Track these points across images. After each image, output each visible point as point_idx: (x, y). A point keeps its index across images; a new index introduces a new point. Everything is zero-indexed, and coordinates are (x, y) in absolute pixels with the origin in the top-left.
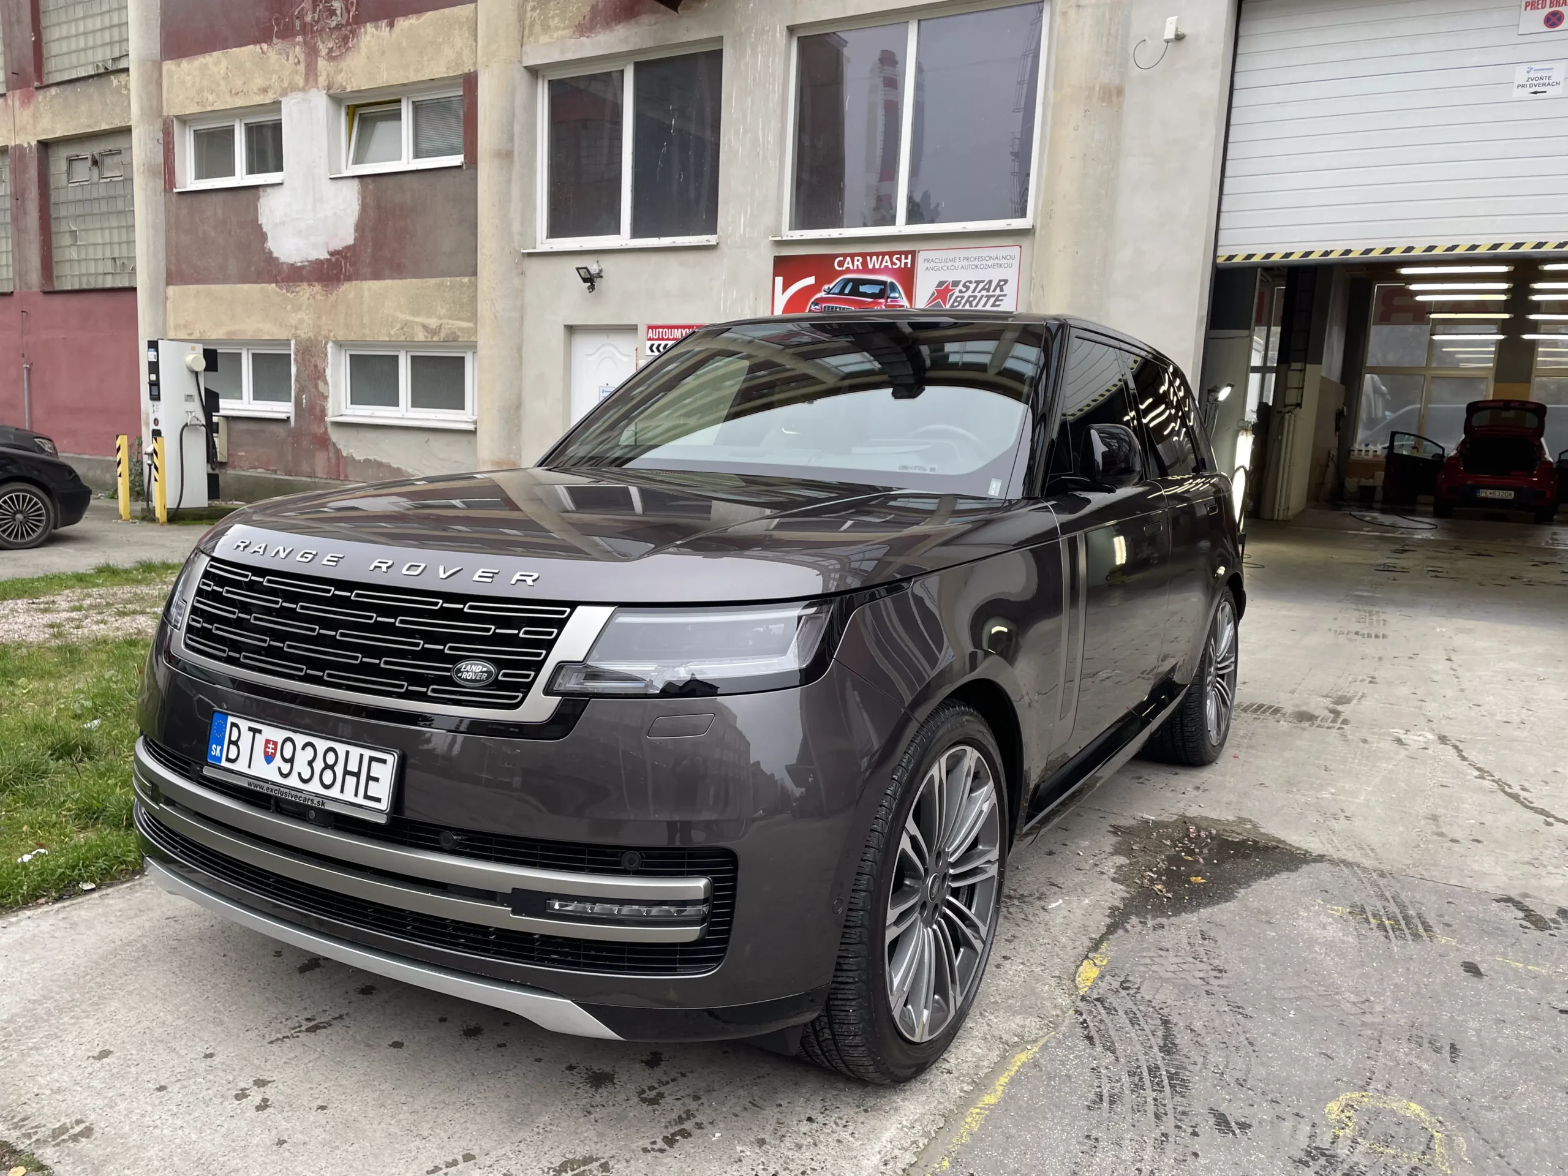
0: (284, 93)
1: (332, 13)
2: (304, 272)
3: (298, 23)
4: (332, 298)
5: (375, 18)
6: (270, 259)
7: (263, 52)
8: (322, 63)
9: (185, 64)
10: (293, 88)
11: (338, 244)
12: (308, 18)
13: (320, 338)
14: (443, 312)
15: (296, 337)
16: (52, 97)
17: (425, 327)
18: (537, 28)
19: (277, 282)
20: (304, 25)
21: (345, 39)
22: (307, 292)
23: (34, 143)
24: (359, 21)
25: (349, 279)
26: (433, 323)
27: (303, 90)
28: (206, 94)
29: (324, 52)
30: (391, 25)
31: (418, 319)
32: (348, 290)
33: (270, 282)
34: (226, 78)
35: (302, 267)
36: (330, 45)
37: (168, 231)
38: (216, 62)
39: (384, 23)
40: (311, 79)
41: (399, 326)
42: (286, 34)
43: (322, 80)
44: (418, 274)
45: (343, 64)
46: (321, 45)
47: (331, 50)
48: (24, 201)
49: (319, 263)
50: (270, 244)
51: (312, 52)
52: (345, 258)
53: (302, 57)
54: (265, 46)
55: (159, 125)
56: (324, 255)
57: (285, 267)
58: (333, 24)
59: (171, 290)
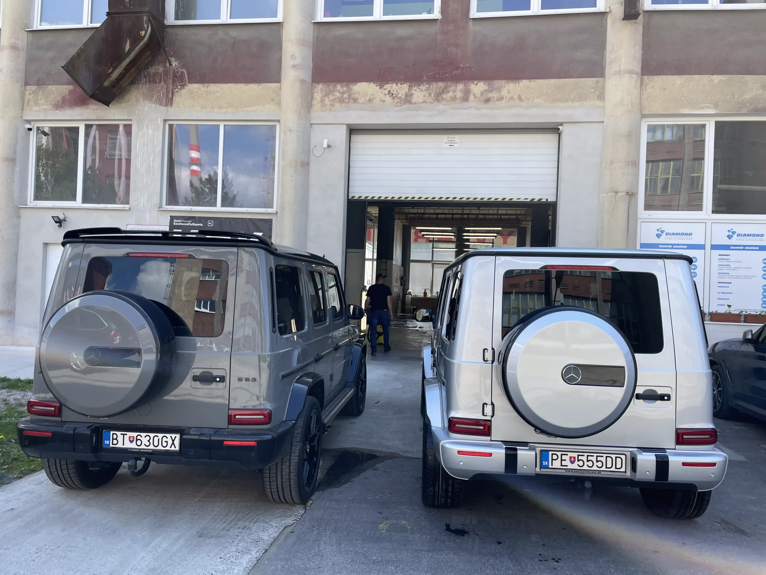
18: (32, 103)
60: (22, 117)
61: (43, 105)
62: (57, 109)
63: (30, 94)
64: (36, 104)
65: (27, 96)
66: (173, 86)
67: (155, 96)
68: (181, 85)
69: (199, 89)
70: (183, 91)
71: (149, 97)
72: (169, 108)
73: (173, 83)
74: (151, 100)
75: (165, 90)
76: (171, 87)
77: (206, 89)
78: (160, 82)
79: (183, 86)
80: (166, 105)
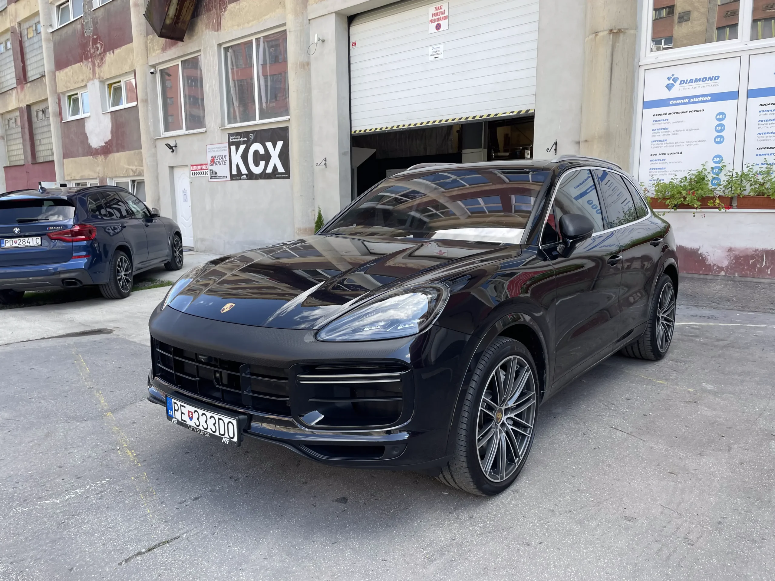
0: (88, 82)
1: (98, 49)
2: (99, 151)
3: (89, 53)
4: (107, 160)
5: (109, 50)
6: (90, 147)
7: (81, 66)
8: (96, 69)
9: (61, 71)
10: (89, 79)
11: (107, 140)
12: (92, 52)
13: (105, 177)
14: (136, 164)
15: (99, 177)
16: (29, 88)
17: (132, 170)
18: (151, 50)
19: (92, 155)
20: (91, 54)
21: (102, 59)
22: (101, 158)
23: (25, 106)
24: (105, 52)
25: (111, 153)
26: (134, 168)
27: (93, 80)
28: (68, 83)
29: (97, 65)
30: (113, 52)
31: (131, 167)
32: (111, 156)
33: (90, 156)
34: (72, 77)
35: (98, 149)
36: (98, 61)
37: (62, 137)
38: (69, 70)
39: (111, 52)
40: (94, 75)
41: (125, 170)
42: (87, 59)
43: (97, 75)
44: (129, 150)
45: (102, 69)
46: (96, 62)
47: (98, 64)
48: (24, 128)
49: (102, 147)
50: (89, 141)
51: (94, 64)
52: (109, 144)
53: (91, 67)
54: (81, 63)
55: (56, 97)
56: (104, 144)
57: (94, 150)
58: (98, 54)
59: (65, 160)
60: (148, 64)
61: (157, 50)
62: (163, 52)
63: (150, 43)
64: (154, 50)
65: (149, 45)
66: (220, 10)
67: (211, 24)
68: (224, 8)
69: (235, 8)
70: (226, 12)
71: (207, 26)
72: (219, 32)
73: (220, 6)
74: (209, 28)
75: (216, 16)
76: (219, 11)
77: (238, 7)
78: (213, 9)
79: (225, 8)
80: (218, 30)
